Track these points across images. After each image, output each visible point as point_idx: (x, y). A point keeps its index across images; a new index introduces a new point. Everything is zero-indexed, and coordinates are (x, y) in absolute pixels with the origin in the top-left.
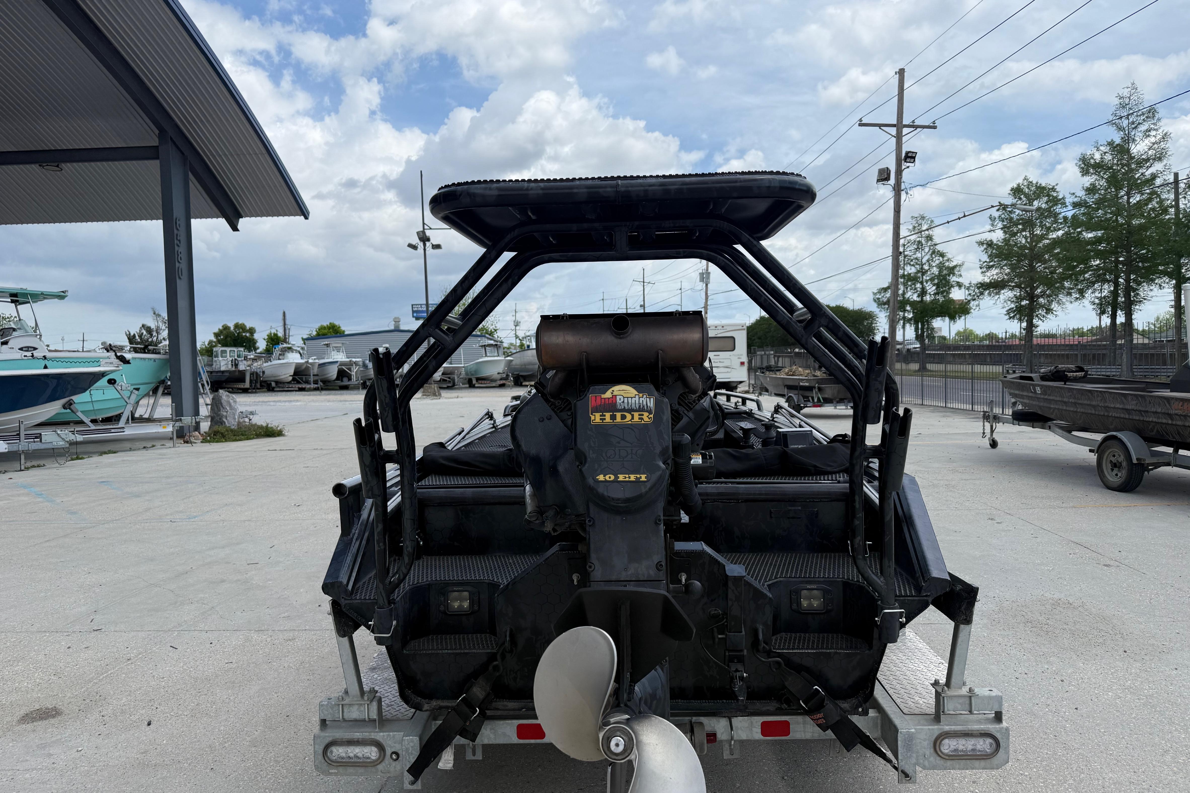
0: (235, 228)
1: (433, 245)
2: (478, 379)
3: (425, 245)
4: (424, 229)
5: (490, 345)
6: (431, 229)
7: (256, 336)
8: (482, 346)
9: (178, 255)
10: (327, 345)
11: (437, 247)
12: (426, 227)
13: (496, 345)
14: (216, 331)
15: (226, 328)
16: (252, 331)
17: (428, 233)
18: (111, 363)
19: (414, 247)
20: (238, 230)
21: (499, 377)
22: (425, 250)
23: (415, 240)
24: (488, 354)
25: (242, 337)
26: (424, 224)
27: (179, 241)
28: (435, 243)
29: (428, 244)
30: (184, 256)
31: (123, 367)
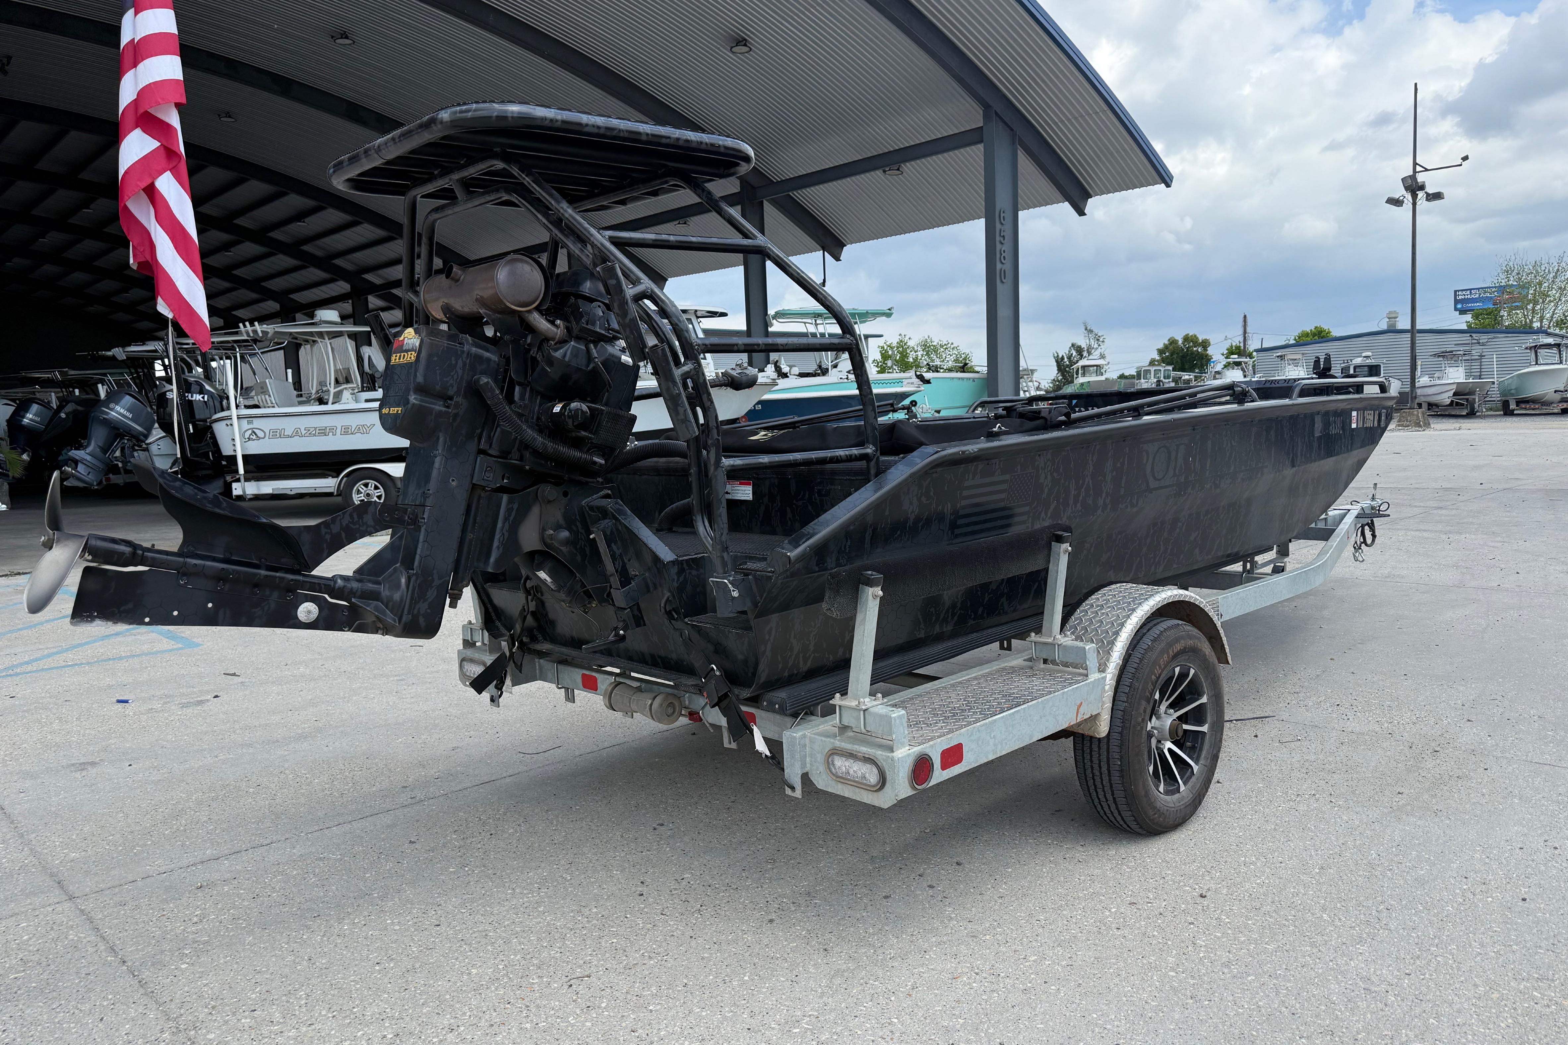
0: (1081, 213)
1: (1428, 195)
2: (1519, 403)
3: (1415, 197)
4: (1415, 172)
5: (1545, 347)
6: (1427, 170)
7: (1210, 351)
8: (1531, 348)
10: (1282, 357)
11: (1438, 196)
12: (1419, 169)
13: (1556, 346)
14: (1160, 346)
15: (1170, 342)
16: (1205, 344)
17: (1421, 178)
19: (1396, 202)
21: (1558, 397)
22: (1414, 204)
23: (1400, 192)
24: (1541, 361)
25: (1192, 353)
26: (1415, 164)
28: (1430, 189)
29: (1421, 194)
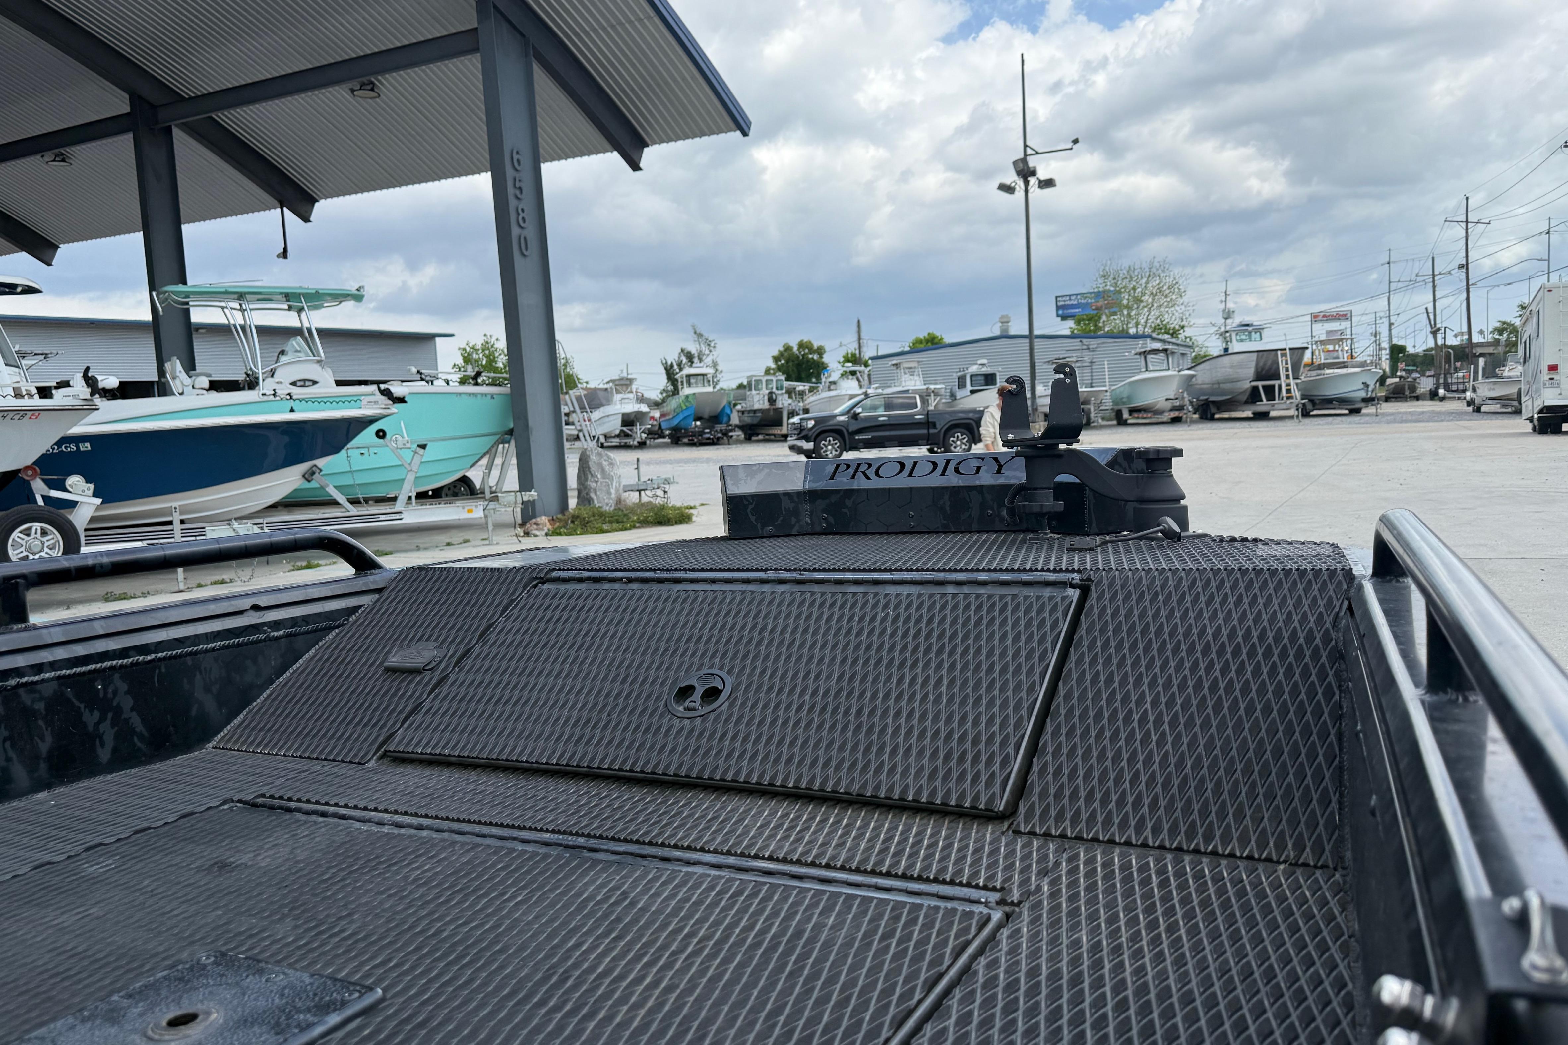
0: (635, 166)
1: (1040, 182)
2: (1132, 411)
3: (1027, 183)
4: (1026, 155)
5: (1156, 351)
6: (1037, 153)
7: (826, 359)
8: (1140, 354)
9: (518, 214)
10: (897, 365)
11: (1048, 183)
12: (1029, 151)
13: (1166, 351)
14: (776, 353)
15: (788, 348)
16: (820, 351)
17: (1032, 162)
18: (376, 403)
19: (1007, 189)
20: (640, 169)
21: (1169, 405)
22: (1026, 191)
23: (1011, 177)
24: (1151, 368)
25: (808, 361)
26: (1026, 146)
27: (520, 189)
28: (1042, 176)
29: (1032, 181)
30: (530, 215)
31: (395, 408)
